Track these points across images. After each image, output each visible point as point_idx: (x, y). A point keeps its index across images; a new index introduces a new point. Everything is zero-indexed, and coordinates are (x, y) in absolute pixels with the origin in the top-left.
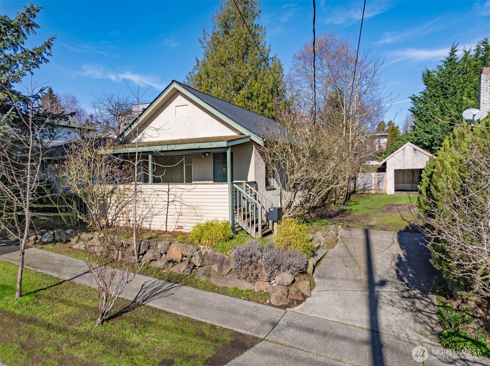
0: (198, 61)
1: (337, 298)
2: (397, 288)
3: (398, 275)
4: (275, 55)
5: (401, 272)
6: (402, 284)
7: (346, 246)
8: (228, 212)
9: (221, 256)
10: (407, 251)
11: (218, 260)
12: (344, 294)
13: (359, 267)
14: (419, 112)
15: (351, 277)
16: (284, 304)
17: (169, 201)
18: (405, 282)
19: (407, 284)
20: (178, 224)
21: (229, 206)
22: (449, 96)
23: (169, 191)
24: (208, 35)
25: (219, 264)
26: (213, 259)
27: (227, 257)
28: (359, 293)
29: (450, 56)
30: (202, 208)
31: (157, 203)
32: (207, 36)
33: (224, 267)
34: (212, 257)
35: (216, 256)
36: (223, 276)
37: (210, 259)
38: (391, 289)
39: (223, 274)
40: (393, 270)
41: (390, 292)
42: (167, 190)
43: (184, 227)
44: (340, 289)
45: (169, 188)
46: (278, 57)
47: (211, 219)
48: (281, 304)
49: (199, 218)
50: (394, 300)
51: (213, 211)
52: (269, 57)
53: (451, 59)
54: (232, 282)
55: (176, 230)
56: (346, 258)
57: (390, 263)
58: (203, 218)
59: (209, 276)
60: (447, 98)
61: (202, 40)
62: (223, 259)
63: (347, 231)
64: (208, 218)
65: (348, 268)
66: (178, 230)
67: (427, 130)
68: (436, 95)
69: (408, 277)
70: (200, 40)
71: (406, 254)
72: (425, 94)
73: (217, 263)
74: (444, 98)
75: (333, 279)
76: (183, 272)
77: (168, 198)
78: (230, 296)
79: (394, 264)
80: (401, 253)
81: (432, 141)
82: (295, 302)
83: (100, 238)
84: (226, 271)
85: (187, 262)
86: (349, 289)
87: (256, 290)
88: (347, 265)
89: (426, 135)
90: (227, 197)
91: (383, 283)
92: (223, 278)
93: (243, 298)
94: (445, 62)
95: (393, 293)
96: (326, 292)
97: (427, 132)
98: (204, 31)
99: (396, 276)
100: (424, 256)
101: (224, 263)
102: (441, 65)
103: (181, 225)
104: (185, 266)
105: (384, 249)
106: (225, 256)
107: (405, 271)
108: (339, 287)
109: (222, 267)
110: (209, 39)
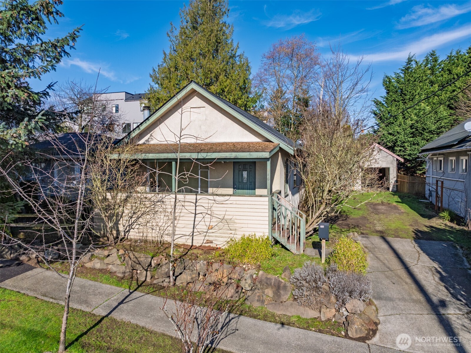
0: (165, 54)
1: (408, 324)
2: (460, 310)
3: (451, 293)
4: (242, 53)
5: (451, 289)
6: (461, 304)
7: (377, 257)
8: (267, 226)
9: (275, 279)
10: (440, 263)
11: (273, 284)
12: (412, 318)
13: (406, 283)
14: (382, 115)
15: (406, 297)
16: (362, 335)
17: (197, 213)
18: (462, 301)
19: (466, 304)
20: (207, 238)
21: (269, 221)
22: (407, 101)
23: (196, 202)
24: (176, 29)
25: (274, 289)
26: (267, 284)
27: (283, 281)
28: (426, 316)
29: (407, 65)
30: (236, 221)
31: (182, 214)
32: (174, 30)
33: (282, 292)
34: (265, 280)
35: (270, 279)
36: (282, 302)
37: (263, 283)
38: (454, 311)
39: (281, 300)
40: (441, 287)
41: (455, 314)
42: (194, 201)
43: (213, 242)
44: (404, 312)
45: (196, 199)
46: (246, 55)
47: (247, 234)
48: (358, 336)
49: (233, 232)
50: (466, 324)
51: (250, 226)
52: (237, 55)
53: (409, 68)
54: (293, 310)
55: (204, 244)
56: (386, 273)
57: (432, 278)
58: (237, 232)
59: (263, 302)
60: (405, 102)
61: (170, 34)
62: (278, 283)
63: (364, 239)
64: (244, 233)
65: (396, 285)
66: (207, 245)
67: (390, 132)
68: (397, 99)
69: (462, 295)
70: (168, 34)
71: (441, 266)
72: (387, 99)
73: (272, 288)
74: (402, 102)
75: (391, 300)
76: (232, 297)
77: (196, 210)
78: (297, 327)
79: (437, 279)
80: (436, 265)
81: (395, 143)
82: (371, 333)
83: (120, 255)
84: (285, 297)
85: (235, 286)
86: (413, 312)
87: (323, 319)
88: (394, 281)
89: (390, 136)
90: (267, 211)
91: (443, 304)
92: (282, 305)
93: (313, 329)
94: (402, 70)
95: (459, 315)
96: (393, 317)
97: (390, 134)
98: (172, 25)
99: (450, 295)
100: (460, 269)
101: (281, 288)
102: (398, 73)
103: (211, 239)
104: (233, 291)
105: (416, 261)
106: (280, 279)
107: (454, 288)
108: (402, 310)
109: (279, 292)
110: (177, 33)
